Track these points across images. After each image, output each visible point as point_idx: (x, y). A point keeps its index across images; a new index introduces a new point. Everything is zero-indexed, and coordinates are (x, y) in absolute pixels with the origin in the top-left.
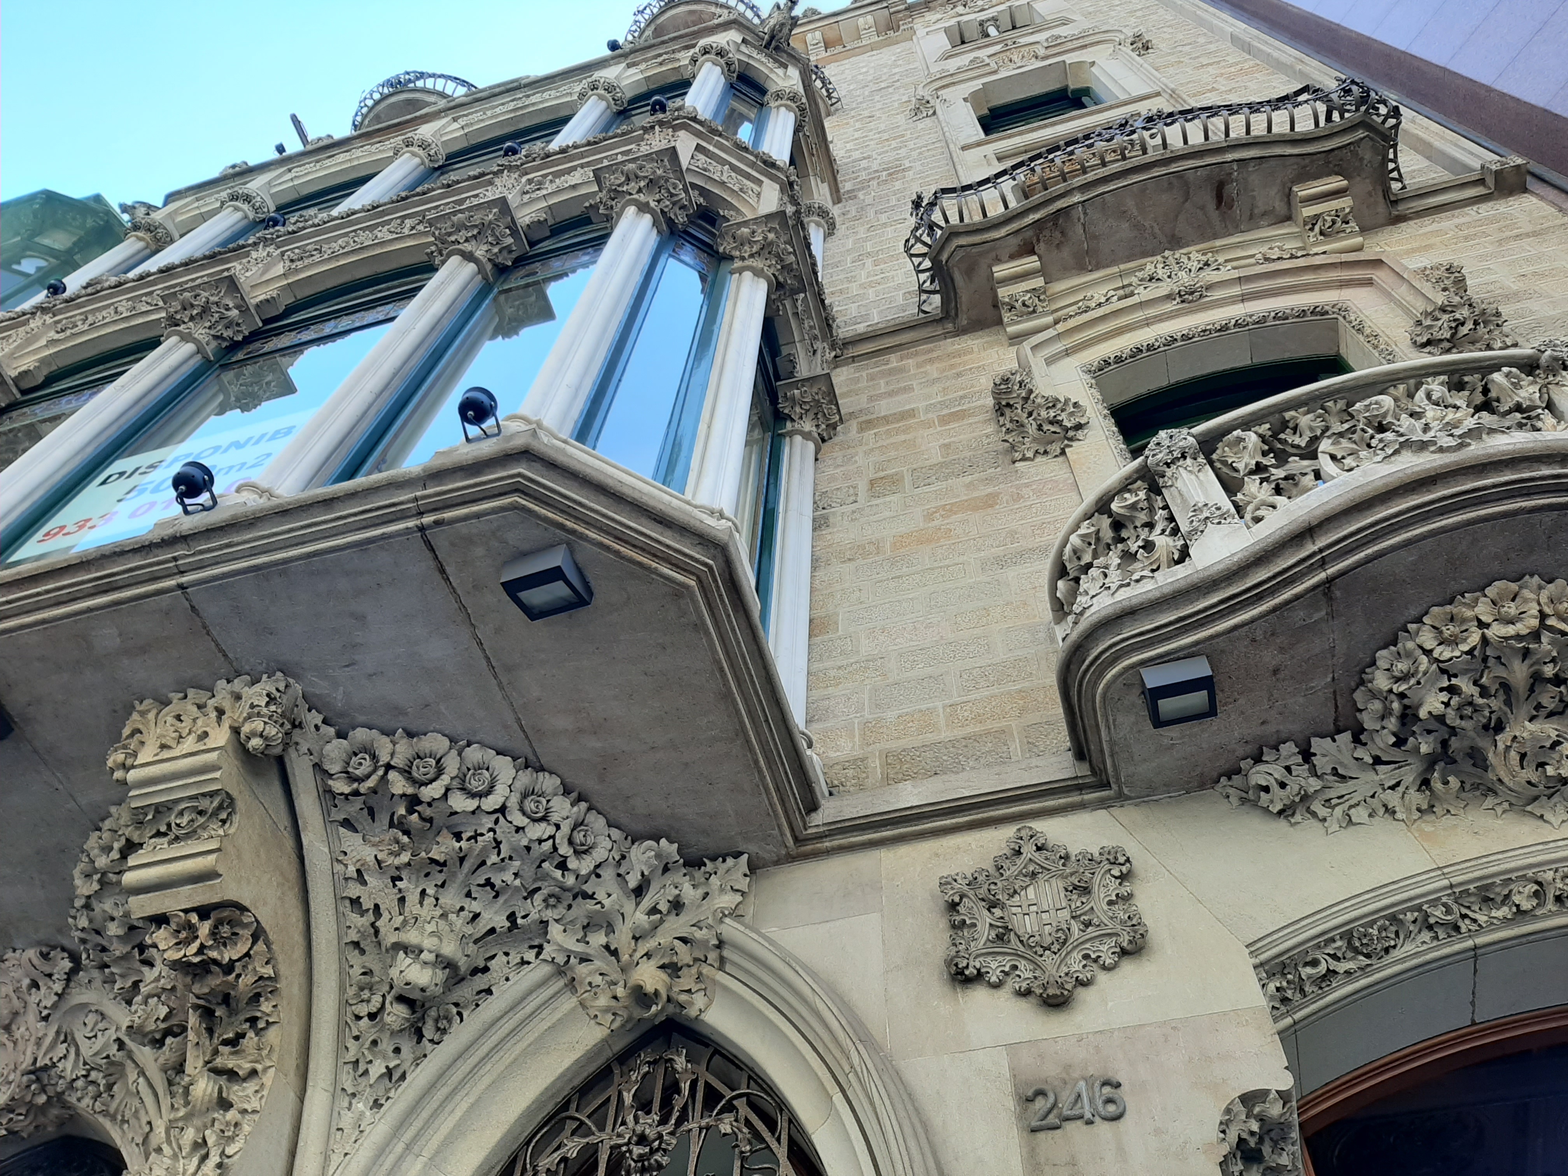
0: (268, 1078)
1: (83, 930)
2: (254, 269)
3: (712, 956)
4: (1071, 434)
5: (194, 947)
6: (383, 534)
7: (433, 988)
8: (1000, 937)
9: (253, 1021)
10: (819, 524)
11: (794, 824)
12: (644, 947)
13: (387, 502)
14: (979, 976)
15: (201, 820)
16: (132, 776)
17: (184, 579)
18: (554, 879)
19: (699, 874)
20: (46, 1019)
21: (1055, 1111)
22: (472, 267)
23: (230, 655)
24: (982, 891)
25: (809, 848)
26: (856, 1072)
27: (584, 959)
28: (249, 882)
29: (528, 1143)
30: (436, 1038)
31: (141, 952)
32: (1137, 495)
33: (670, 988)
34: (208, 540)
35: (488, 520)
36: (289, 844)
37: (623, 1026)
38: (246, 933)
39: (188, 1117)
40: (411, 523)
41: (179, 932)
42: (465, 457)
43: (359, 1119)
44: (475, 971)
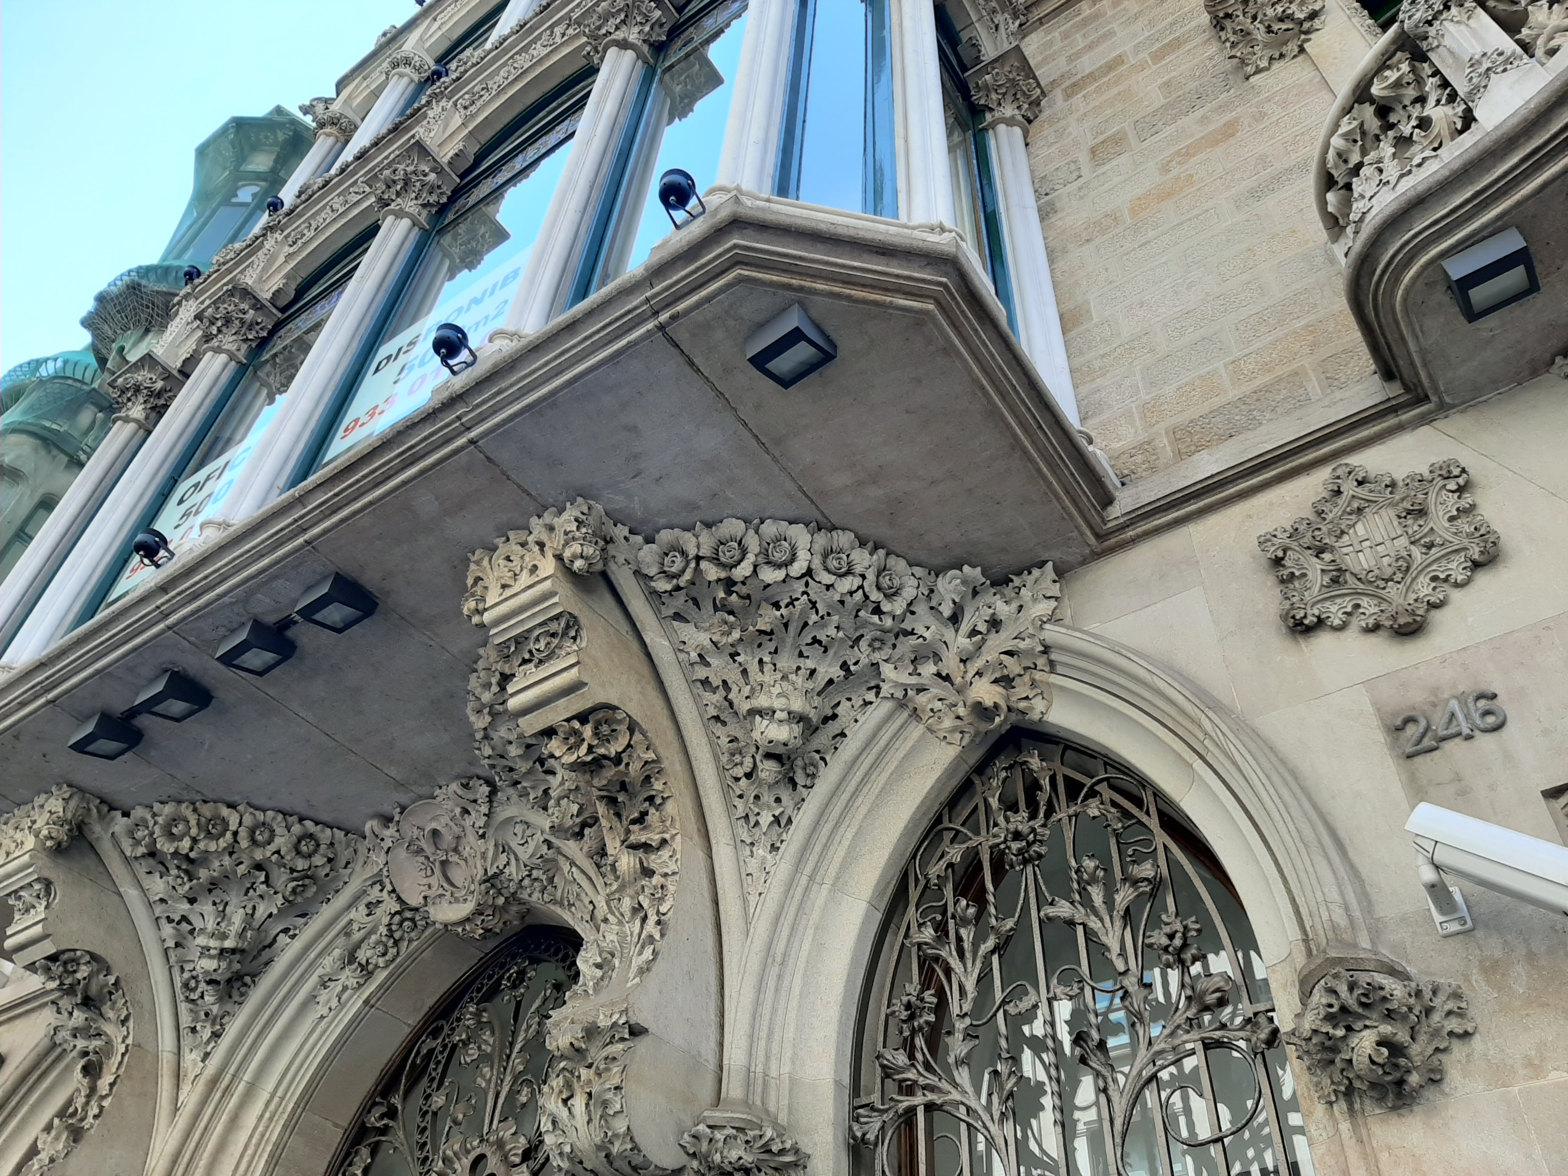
0: (677, 844)
1: (489, 757)
2: (436, 127)
3: (1041, 662)
4: (1306, 25)
5: (584, 749)
6: (629, 343)
7: (793, 741)
8: (1335, 581)
9: (651, 799)
10: (1045, 213)
11: (1092, 522)
12: (972, 668)
13: (623, 311)
14: (1320, 623)
15: (556, 641)
16: (487, 617)
17: (473, 434)
18: (873, 624)
19: (1008, 591)
20: (483, 836)
21: (1429, 734)
22: (630, 54)
23: (533, 493)
24: (1305, 540)
25: (1113, 541)
26: (1210, 737)
27: (921, 690)
28: (612, 684)
29: (914, 857)
30: (809, 783)
31: (542, 765)
32: (1399, 69)
33: (1008, 699)
34: (480, 393)
35: (718, 302)
36: (635, 645)
37: (972, 741)
38: (623, 728)
39: (621, 889)
40: (650, 325)
41: (567, 739)
42: (678, 245)
43: (763, 863)
44: (826, 720)
